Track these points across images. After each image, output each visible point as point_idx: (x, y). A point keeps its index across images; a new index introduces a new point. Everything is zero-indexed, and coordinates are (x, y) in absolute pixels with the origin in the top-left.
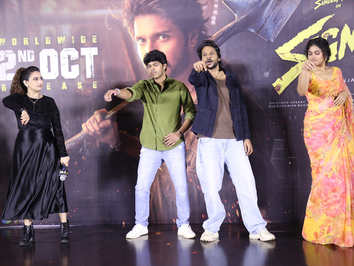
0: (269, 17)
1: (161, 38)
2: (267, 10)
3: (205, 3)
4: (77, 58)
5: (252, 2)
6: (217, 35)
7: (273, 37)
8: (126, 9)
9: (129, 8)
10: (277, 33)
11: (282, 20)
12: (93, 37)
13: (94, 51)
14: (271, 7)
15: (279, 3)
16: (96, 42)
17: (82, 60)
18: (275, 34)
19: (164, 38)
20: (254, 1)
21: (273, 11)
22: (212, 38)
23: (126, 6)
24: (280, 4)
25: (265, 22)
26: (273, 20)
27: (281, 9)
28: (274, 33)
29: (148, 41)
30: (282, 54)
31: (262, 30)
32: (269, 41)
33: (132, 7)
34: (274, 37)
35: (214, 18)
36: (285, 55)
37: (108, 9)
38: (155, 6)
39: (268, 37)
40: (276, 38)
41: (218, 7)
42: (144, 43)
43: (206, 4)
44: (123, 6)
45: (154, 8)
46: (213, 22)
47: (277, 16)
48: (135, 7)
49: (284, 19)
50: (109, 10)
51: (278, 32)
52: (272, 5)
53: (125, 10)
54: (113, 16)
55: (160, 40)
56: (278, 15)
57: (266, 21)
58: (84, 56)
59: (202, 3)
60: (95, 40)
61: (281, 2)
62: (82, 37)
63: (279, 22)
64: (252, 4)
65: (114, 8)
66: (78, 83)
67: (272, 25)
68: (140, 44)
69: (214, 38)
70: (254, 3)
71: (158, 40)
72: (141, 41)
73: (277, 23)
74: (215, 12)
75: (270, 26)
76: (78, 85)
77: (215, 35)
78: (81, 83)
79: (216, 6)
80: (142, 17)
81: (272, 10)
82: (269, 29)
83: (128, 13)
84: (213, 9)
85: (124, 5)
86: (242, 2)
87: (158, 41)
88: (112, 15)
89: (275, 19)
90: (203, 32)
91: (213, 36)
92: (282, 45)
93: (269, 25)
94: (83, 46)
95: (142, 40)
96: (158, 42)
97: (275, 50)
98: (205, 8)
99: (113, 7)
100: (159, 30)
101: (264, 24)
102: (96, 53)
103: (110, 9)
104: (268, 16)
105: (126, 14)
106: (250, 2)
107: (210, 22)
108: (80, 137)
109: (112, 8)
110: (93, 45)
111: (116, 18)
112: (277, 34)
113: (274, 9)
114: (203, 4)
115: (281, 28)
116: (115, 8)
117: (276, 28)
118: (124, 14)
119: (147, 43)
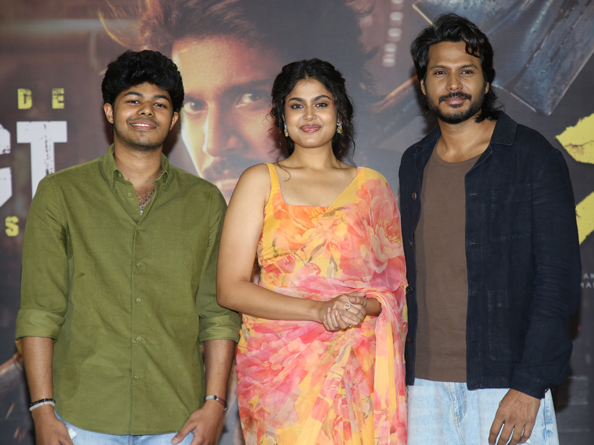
0: (538, 48)
1: (247, 100)
2: (533, 30)
3: (367, 8)
4: (4, 150)
5: (493, 9)
6: (400, 92)
7: (550, 102)
8: (150, 19)
9: (157, 18)
10: (561, 91)
11: (574, 57)
12: (54, 92)
13: (58, 131)
14: (543, 24)
15: (564, 12)
16: (62, 106)
17: (20, 155)
18: (555, 93)
19: (253, 98)
20: (499, 7)
21: (549, 32)
22: (387, 101)
23: (150, 12)
24: (567, 17)
25: (530, 61)
26: (550, 55)
27: (572, 29)
28: (552, 91)
29: (211, 106)
30: (576, 146)
31: (519, 83)
32: (540, 113)
33: (167, 13)
34: (553, 103)
35: (391, 49)
36: (583, 149)
37: (97, 17)
38: (230, 15)
39: (536, 100)
40: (557, 103)
41: (403, 20)
42: (198, 112)
43: (369, 12)
44: (140, 10)
45: (226, 18)
46: (389, 61)
47: (559, 49)
48: (175, 14)
49: (579, 55)
50: (102, 20)
51: (563, 87)
52: (547, 17)
53: (146, 24)
54: (113, 37)
55: (243, 105)
56: (563, 44)
57: (531, 58)
58: (27, 147)
59: (359, 8)
60: (60, 102)
61: (571, 10)
62: (21, 93)
63: (567, 64)
64: (494, 14)
65: (116, 15)
66: (8, 219)
67: (546, 70)
68: (189, 114)
69: (391, 102)
70: (497, 13)
71: (237, 104)
72: (192, 107)
73: (560, 66)
74: (395, 34)
75: (542, 73)
76: (8, 224)
77: (393, 94)
78: (15, 219)
79: (396, 17)
80: (195, 43)
81: (546, 30)
82: (540, 80)
83: (154, 30)
84: (388, 25)
85: (144, 7)
86: (465, 8)
87: (238, 106)
88: (109, 33)
89: (556, 53)
90: (363, 86)
91: (388, 97)
92: (574, 123)
93: (539, 71)
94: (25, 116)
95: (193, 104)
96: (240, 108)
97: (558, 137)
98: (367, 20)
99: (113, 13)
100: (243, 79)
101: (525, 69)
102: (63, 138)
103: (105, 17)
104: (535, 47)
105: (147, 34)
106: (488, 9)
107: (381, 60)
108: (8, 373)
109: (108, 16)
110: (55, 116)
111: (120, 42)
112: (559, 94)
113: (552, 27)
114: (362, 12)
115: (571, 78)
116: (119, 16)
117: (559, 78)
118: (142, 31)
119: (207, 113)
